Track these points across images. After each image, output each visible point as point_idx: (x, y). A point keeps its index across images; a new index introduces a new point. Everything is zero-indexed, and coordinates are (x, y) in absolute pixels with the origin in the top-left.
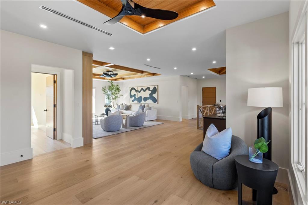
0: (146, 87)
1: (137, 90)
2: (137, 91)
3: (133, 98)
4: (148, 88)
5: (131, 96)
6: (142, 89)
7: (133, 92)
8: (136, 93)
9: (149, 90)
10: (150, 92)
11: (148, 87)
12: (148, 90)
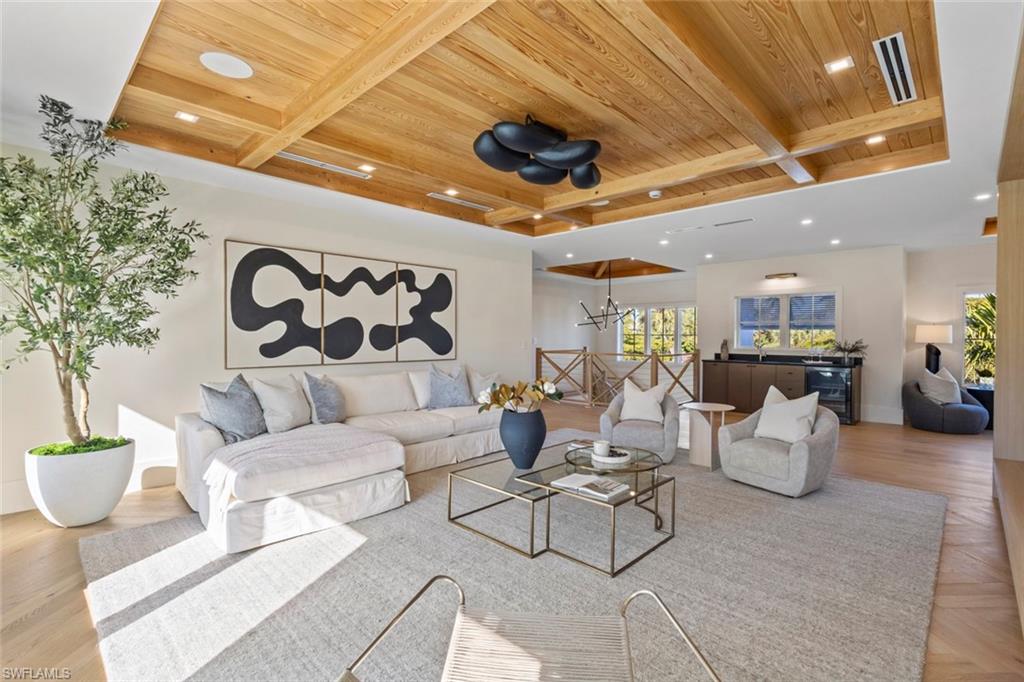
0: (392, 268)
1: (314, 269)
2: (310, 281)
3: (276, 330)
4: (408, 277)
5: (247, 314)
6: (361, 274)
7: (272, 286)
8: (311, 299)
9: (411, 288)
10: (415, 299)
11: (401, 267)
12: (402, 285)
